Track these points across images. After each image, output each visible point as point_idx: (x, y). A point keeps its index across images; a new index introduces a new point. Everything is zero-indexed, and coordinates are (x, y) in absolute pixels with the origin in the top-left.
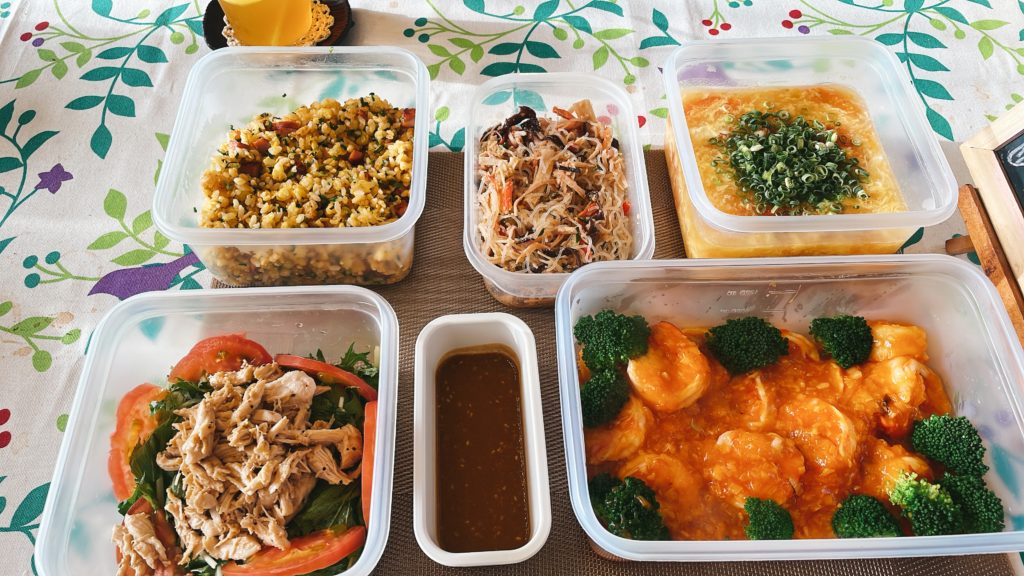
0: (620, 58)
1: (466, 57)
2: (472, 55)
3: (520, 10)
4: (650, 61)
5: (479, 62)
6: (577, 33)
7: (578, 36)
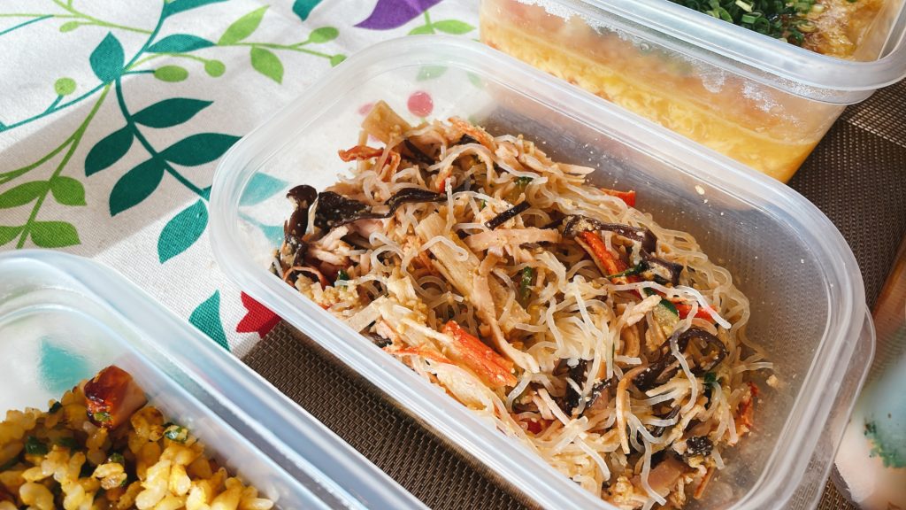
0: (291, 48)
1: (52, 211)
2: (61, 198)
3: (64, 86)
4: (331, 24)
5: (87, 199)
6: (194, 58)
7: (200, 59)
